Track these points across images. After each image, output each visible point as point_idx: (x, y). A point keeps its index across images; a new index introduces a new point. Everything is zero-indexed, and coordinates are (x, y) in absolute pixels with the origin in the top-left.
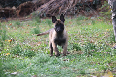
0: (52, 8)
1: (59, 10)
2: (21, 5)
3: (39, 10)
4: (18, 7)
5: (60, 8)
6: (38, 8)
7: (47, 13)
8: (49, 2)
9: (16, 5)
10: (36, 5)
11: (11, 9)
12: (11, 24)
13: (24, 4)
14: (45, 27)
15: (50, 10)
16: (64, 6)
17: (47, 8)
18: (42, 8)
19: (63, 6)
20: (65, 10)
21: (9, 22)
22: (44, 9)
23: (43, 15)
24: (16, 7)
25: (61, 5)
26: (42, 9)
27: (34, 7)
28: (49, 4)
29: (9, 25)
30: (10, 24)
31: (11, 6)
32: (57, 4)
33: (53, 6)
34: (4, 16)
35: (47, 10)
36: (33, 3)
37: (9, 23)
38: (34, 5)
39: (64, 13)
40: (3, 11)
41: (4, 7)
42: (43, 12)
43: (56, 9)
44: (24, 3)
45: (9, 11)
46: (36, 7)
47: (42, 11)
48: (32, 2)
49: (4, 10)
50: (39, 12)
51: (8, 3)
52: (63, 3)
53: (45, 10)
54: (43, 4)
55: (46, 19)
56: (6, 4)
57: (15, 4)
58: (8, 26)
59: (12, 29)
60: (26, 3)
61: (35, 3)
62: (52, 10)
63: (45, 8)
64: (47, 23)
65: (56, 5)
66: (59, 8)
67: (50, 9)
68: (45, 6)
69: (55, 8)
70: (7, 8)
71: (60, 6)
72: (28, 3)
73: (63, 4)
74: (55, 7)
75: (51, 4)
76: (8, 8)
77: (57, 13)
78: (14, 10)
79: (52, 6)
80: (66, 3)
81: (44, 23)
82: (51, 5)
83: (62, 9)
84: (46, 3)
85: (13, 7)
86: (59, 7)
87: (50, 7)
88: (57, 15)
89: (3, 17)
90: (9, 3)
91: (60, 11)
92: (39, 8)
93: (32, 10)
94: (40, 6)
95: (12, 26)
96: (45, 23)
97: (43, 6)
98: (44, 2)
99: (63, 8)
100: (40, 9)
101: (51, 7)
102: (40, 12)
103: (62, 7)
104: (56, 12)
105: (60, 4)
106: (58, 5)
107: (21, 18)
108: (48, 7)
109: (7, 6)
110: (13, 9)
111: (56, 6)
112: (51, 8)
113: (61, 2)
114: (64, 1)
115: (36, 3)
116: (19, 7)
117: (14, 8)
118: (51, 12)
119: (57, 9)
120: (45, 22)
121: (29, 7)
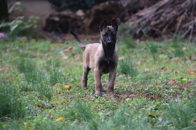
0: (162, 19)
1: (176, 22)
2: (96, 7)
3: (132, 21)
4: (88, 12)
5: (180, 20)
6: (130, 15)
7: (149, 28)
8: (157, 4)
9: (85, 8)
10: (127, 10)
11: (72, 16)
12: (71, 49)
13: (100, 7)
14: (144, 60)
15: (158, 22)
16: (189, 15)
17: (151, 17)
18: (139, 17)
19: (185, 13)
20: (190, 23)
21: (67, 44)
22: (145, 19)
23: (141, 32)
24: (84, 11)
25: (181, 11)
26: (140, 20)
27: (123, 13)
28: (155, 9)
29: (66, 50)
30: (70, 47)
31: (74, 9)
32: (174, 9)
33: (164, 14)
34: (59, 29)
35: (149, 22)
36: (121, 5)
37: (67, 46)
38: (123, 9)
39: (187, 29)
40: (57, 19)
41: (59, 11)
42: (142, 26)
43: (170, 20)
44: (102, 4)
45: (69, 20)
46: (127, 14)
47: (139, 23)
48: (119, 3)
49: (59, 16)
50: (133, 25)
51: (68, 3)
52: (187, 8)
53: (147, 21)
54: (142, 8)
55: (147, 41)
56: (64, 5)
57: (83, 5)
58: (65, 52)
59: (72, 59)
60: (107, 3)
61: (125, 5)
62: (161, 23)
63: (146, 16)
64: (149, 50)
65: (171, 11)
66: (178, 19)
67: (156, 20)
68: (148, 13)
69: (168, 19)
70: (65, 13)
71: (178, 14)
72: (110, 3)
73: (186, 10)
74: (169, 16)
75: (160, 8)
76: (68, 12)
77: (172, 29)
78: (80, 17)
79: (162, 13)
80: (193, 9)
81: (143, 49)
82: (160, 11)
83: (184, 22)
84: (149, 6)
85: (77, 10)
86: (176, 17)
87: (157, 16)
88: (172, 33)
89: (56, 31)
90: (71, 3)
91: (178, 25)
92: (133, 15)
93: (119, 20)
94: (135, 12)
95: (74, 52)
96: (145, 51)
97: (141, 13)
98: (146, 4)
99: (186, 18)
100: (136, 18)
101: (160, 15)
102: (136, 25)
103: (183, 17)
104: (169, 28)
105: (179, 11)
106: (175, 12)
107: (94, 37)
108: (153, 15)
109: (64, 9)
110: (77, 16)
111: (171, 13)
112: (158, 18)
113: (183, 5)
114: (189, 4)
115: (128, 6)
116: (90, 12)
117: (80, 13)
118: (160, 26)
119: (172, 21)
120: (145, 49)
121: (112, 12)
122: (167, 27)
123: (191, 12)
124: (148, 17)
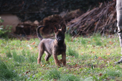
0: (86, 24)
1: (94, 26)
2: (46, 19)
3: (68, 26)
4: (41, 21)
5: (97, 24)
6: (67, 23)
7: (78, 30)
8: (82, 16)
10: (64, 20)
11: (32, 25)
12: (34, 43)
13: (48, 18)
14: (78, 48)
15: (84, 26)
16: (102, 22)
17: (79, 23)
18: (72, 24)
19: (99, 20)
20: (103, 26)
21: (31, 40)
22: (76, 25)
23: (74, 32)
24: (39, 21)
25: (97, 19)
26: (73, 25)
27: (62, 22)
28: (81, 19)
29: (31, 44)
31: (33, 20)
32: (93, 18)
33: (87, 21)
34: (24, 32)
35: (78, 26)
36: (61, 17)
37: (31, 42)
38: (62, 19)
39: (101, 30)
40: (22, 26)
41: (24, 22)
42: (74, 29)
43: (91, 25)
44: (49, 17)
45: (30, 27)
46: (65, 22)
47: (72, 27)
48: (59, 15)
49: (24, 25)
51: (28, 17)
52: (100, 17)
53: (77, 25)
54: (73, 18)
55: (79, 37)
56: (26, 17)
57: (37, 17)
58: (31, 45)
59: (35, 49)
60: (52, 16)
61: (63, 17)
63: (76, 23)
64: (81, 42)
65: (91, 19)
66: (95, 24)
67: (82, 25)
68: (77, 21)
69: (89, 24)
70: (27, 23)
71: (95, 21)
72: (54, 16)
73: (100, 19)
74: (90, 22)
75: (84, 18)
76: (29, 22)
77: (92, 30)
78: (37, 25)
79: (86, 20)
81: (77, 42)
82: (85, 20)
83: (99, 25)
84: (77, 17)
85: (34, 21)
86: (94, 23)
87: (83, 22)
88: (92, 33)
89: (23, 33)
90: (30, 17)
91: (96, 27)
92: (68, 23)
93: (60, 25)
94: (69, 20)
95: (36, 45)
97: (73, 21)
98: (75, 16)
99: (100, 23)
100: (70, 24)
101: (85, 22)
102: (70, 29)
103: (98, 23)
104: (90, 29)
105: (96, 19)
106: (93, 20)
108: (80, 22)
109: (26, 20)
110: (35, 24)
111: (91, 20)
112: (84, 24)
113: (98, 16)
114: (101, 15)
115: (65, 17)
116: (43, 21)
117: (36, 22)
118: (85, 29)
119: (92, 25)
121: (55, 21)
122: (89, 29)
123: (103, 19)
124: (78, 23)
